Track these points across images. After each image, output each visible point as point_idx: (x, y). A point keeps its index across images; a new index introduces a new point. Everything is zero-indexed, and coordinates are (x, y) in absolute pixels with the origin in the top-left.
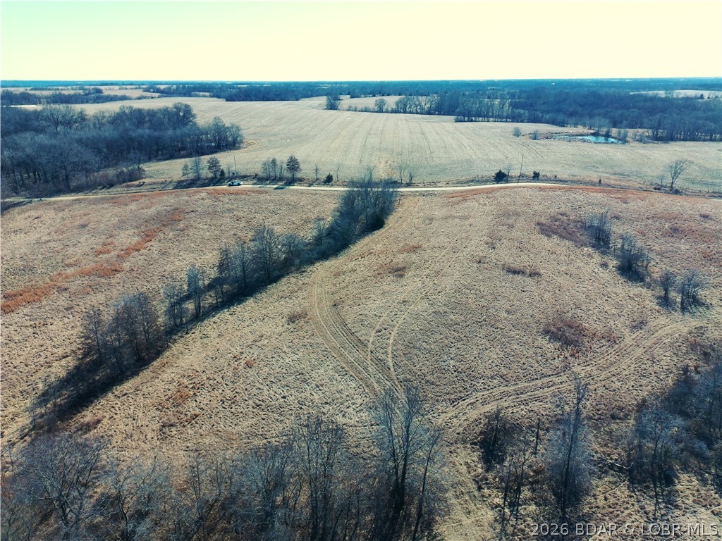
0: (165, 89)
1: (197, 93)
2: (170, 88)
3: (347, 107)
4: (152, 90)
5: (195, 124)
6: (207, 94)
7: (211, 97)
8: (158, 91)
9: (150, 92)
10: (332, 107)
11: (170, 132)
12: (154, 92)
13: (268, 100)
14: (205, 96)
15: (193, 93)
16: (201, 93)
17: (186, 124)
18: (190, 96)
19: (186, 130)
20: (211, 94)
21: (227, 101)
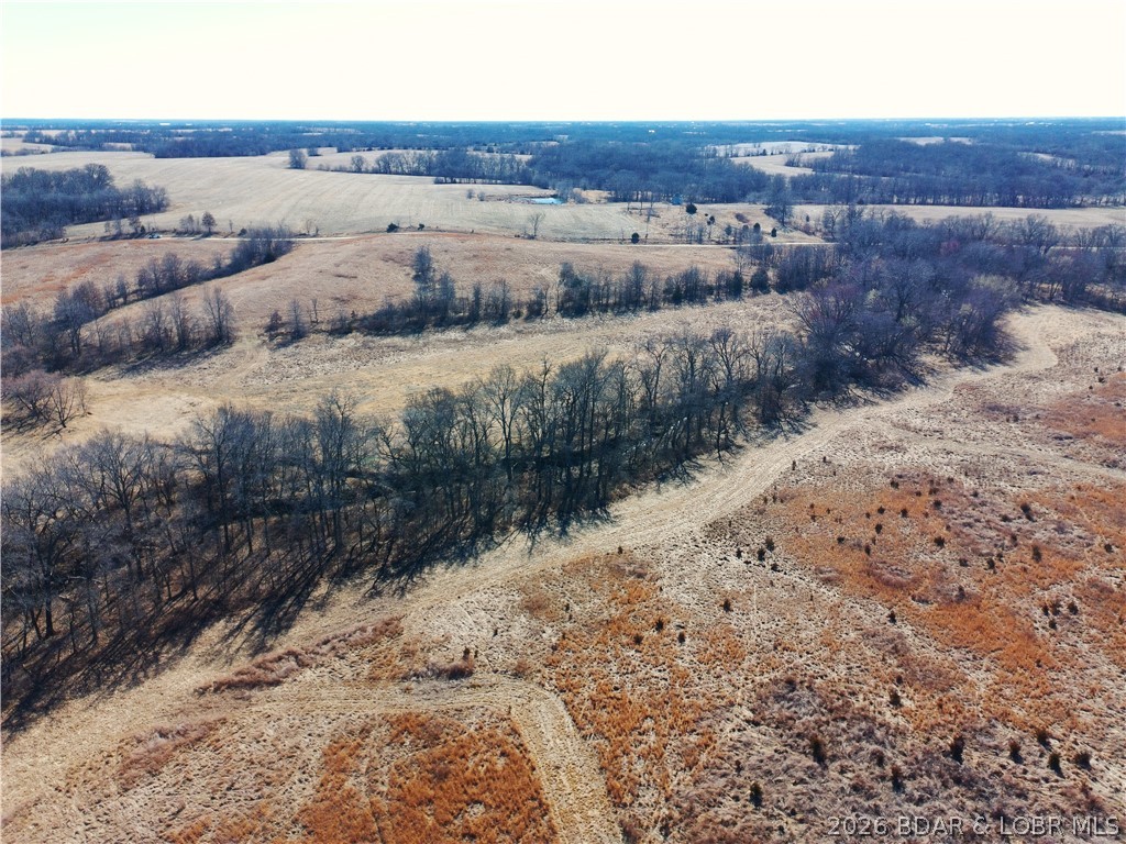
0: (56, 136)
1: (112, 144)
2: (65, 136)
3: (317, 166)
4: (37, 140)
5: (113, 187)
6: (128, 145)
7: (134, 150)
8: (48, 141)
9: (34, 142)
10: (297, 165)
11: (86, 196)
12: (41, 142)
13: (218, 155)
14: (124, 149)
15: (106, 144)
16: (119, 145)
17: (102, 187)
18: (101, 149)
19: (103, 193)
20: (135, 145)
21: (157, 157)
